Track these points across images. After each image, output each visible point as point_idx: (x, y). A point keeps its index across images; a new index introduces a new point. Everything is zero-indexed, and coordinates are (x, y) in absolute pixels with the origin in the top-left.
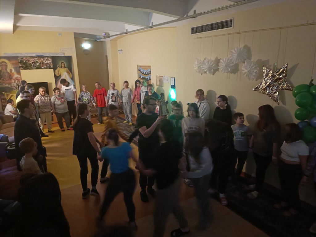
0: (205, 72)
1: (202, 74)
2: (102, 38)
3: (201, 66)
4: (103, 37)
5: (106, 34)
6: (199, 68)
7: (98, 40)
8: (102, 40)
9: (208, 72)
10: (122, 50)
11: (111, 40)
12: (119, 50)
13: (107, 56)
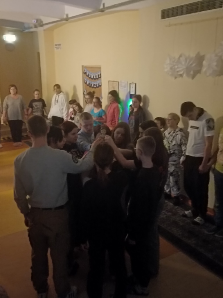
0: (181, 75)
1: (176, 78)
2: (32, 28)
3: (174, 66)
4: (33, 26)
5: (37, 20)
6: (171, 68)
7: (27, 31)
8: (32, 30)
9: (184, 75)
10: (60, 45)
11: (44, 30)
12: (56, 45)
13: (39, 54)
